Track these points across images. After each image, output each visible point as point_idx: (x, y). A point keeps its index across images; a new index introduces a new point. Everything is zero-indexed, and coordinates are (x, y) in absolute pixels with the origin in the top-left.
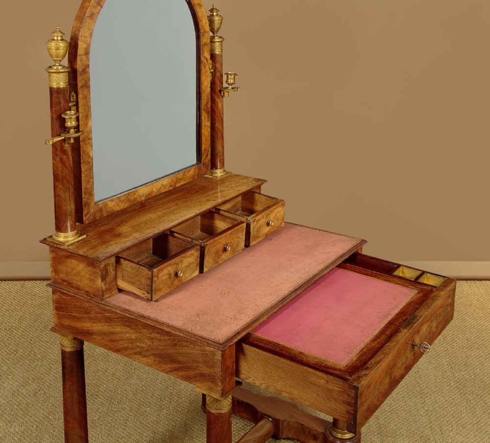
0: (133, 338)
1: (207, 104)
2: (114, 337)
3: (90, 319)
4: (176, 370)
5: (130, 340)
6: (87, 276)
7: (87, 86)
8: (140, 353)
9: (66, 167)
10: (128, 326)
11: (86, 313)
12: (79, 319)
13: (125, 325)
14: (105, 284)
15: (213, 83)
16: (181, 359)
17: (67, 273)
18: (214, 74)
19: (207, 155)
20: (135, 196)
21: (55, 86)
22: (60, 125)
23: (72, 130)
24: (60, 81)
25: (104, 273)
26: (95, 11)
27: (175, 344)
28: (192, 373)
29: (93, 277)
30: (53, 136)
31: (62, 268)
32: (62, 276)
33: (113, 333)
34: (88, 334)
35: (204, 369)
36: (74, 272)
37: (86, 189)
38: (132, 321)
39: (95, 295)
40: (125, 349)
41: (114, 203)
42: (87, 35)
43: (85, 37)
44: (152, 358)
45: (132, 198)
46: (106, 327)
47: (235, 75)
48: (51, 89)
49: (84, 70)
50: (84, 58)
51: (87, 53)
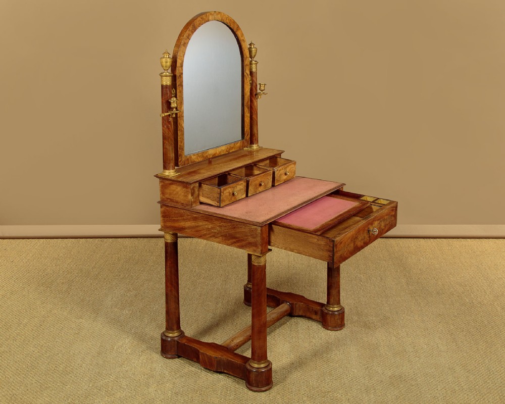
0: (210, 227)
1: (247, 103)
2: (199, 229)
3: (184, 219)
4: (235, 243)
5: (208, 229)
6: (183, 194)
7: (181, 85)
8: (214, 236)
9: (171, 132)
10: (207, 221)
11: (181, 216)
12: (177, 221)
13: (205, 220)
14: (193, 198)
15: (251, 90)
16: (238, 236)
17: (170, 194)
18: (251, 84)
19: (248, 135)
20: (207, 154)
21: (164, 84)
22: (167, 105)
23: (174, 109)
24: (167, 81)
25: (193, 191)
26: (186, 41)
27: (234, 228)
28: (244, 243)
29: (186, 194)
30: (163, 113)
31: (167, 191)
32: (167, 196)
33: (198, 226)
34: (182, 229)
35: (251, 240)
36: (175, 192)
37: (180, 146)
38: (209, 217)
39: (187, 205)
40: (205, 235)
41: (195, 157)
42: (182, 55)
43: (181, 56)
44: (221, 238)
45: (205, 156)
46: (193, 224)
47: (265, 85)
48: (162, 86)
49: (180, 76)
50: (180, 68)
51: (182, 66)
